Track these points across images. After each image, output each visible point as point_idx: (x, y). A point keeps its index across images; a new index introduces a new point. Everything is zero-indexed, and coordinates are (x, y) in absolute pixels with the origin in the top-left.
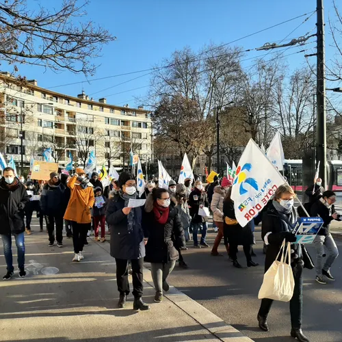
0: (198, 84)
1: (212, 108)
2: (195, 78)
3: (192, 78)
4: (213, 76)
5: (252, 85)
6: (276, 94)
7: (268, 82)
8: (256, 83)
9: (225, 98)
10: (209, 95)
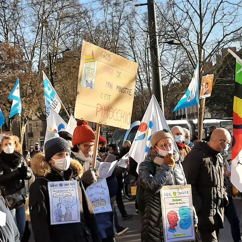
0: (22, 23)
1: (43, 56)
2: (16, 15)
3: (13, 14)
4: (41, 12)
5: (95, 25)
6: (127, 36)
7: (116, 20)
8: (100, 21)
9: (60, 41)
10: (39, 37)
